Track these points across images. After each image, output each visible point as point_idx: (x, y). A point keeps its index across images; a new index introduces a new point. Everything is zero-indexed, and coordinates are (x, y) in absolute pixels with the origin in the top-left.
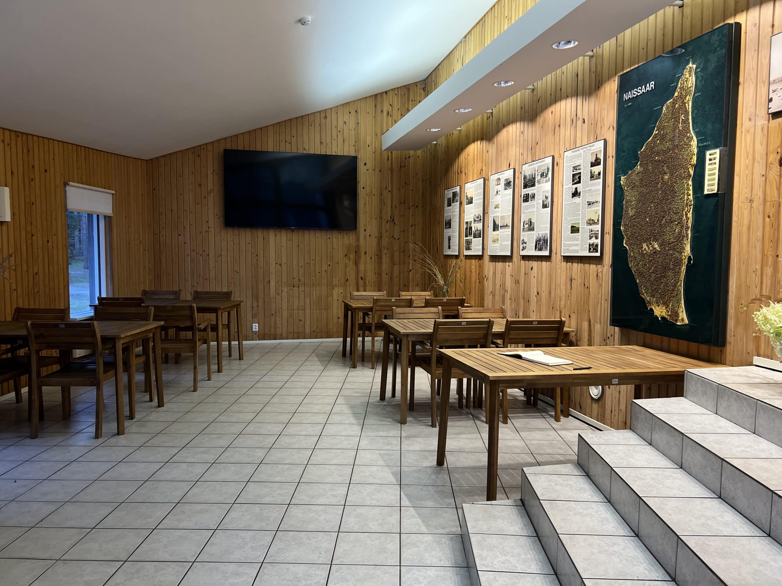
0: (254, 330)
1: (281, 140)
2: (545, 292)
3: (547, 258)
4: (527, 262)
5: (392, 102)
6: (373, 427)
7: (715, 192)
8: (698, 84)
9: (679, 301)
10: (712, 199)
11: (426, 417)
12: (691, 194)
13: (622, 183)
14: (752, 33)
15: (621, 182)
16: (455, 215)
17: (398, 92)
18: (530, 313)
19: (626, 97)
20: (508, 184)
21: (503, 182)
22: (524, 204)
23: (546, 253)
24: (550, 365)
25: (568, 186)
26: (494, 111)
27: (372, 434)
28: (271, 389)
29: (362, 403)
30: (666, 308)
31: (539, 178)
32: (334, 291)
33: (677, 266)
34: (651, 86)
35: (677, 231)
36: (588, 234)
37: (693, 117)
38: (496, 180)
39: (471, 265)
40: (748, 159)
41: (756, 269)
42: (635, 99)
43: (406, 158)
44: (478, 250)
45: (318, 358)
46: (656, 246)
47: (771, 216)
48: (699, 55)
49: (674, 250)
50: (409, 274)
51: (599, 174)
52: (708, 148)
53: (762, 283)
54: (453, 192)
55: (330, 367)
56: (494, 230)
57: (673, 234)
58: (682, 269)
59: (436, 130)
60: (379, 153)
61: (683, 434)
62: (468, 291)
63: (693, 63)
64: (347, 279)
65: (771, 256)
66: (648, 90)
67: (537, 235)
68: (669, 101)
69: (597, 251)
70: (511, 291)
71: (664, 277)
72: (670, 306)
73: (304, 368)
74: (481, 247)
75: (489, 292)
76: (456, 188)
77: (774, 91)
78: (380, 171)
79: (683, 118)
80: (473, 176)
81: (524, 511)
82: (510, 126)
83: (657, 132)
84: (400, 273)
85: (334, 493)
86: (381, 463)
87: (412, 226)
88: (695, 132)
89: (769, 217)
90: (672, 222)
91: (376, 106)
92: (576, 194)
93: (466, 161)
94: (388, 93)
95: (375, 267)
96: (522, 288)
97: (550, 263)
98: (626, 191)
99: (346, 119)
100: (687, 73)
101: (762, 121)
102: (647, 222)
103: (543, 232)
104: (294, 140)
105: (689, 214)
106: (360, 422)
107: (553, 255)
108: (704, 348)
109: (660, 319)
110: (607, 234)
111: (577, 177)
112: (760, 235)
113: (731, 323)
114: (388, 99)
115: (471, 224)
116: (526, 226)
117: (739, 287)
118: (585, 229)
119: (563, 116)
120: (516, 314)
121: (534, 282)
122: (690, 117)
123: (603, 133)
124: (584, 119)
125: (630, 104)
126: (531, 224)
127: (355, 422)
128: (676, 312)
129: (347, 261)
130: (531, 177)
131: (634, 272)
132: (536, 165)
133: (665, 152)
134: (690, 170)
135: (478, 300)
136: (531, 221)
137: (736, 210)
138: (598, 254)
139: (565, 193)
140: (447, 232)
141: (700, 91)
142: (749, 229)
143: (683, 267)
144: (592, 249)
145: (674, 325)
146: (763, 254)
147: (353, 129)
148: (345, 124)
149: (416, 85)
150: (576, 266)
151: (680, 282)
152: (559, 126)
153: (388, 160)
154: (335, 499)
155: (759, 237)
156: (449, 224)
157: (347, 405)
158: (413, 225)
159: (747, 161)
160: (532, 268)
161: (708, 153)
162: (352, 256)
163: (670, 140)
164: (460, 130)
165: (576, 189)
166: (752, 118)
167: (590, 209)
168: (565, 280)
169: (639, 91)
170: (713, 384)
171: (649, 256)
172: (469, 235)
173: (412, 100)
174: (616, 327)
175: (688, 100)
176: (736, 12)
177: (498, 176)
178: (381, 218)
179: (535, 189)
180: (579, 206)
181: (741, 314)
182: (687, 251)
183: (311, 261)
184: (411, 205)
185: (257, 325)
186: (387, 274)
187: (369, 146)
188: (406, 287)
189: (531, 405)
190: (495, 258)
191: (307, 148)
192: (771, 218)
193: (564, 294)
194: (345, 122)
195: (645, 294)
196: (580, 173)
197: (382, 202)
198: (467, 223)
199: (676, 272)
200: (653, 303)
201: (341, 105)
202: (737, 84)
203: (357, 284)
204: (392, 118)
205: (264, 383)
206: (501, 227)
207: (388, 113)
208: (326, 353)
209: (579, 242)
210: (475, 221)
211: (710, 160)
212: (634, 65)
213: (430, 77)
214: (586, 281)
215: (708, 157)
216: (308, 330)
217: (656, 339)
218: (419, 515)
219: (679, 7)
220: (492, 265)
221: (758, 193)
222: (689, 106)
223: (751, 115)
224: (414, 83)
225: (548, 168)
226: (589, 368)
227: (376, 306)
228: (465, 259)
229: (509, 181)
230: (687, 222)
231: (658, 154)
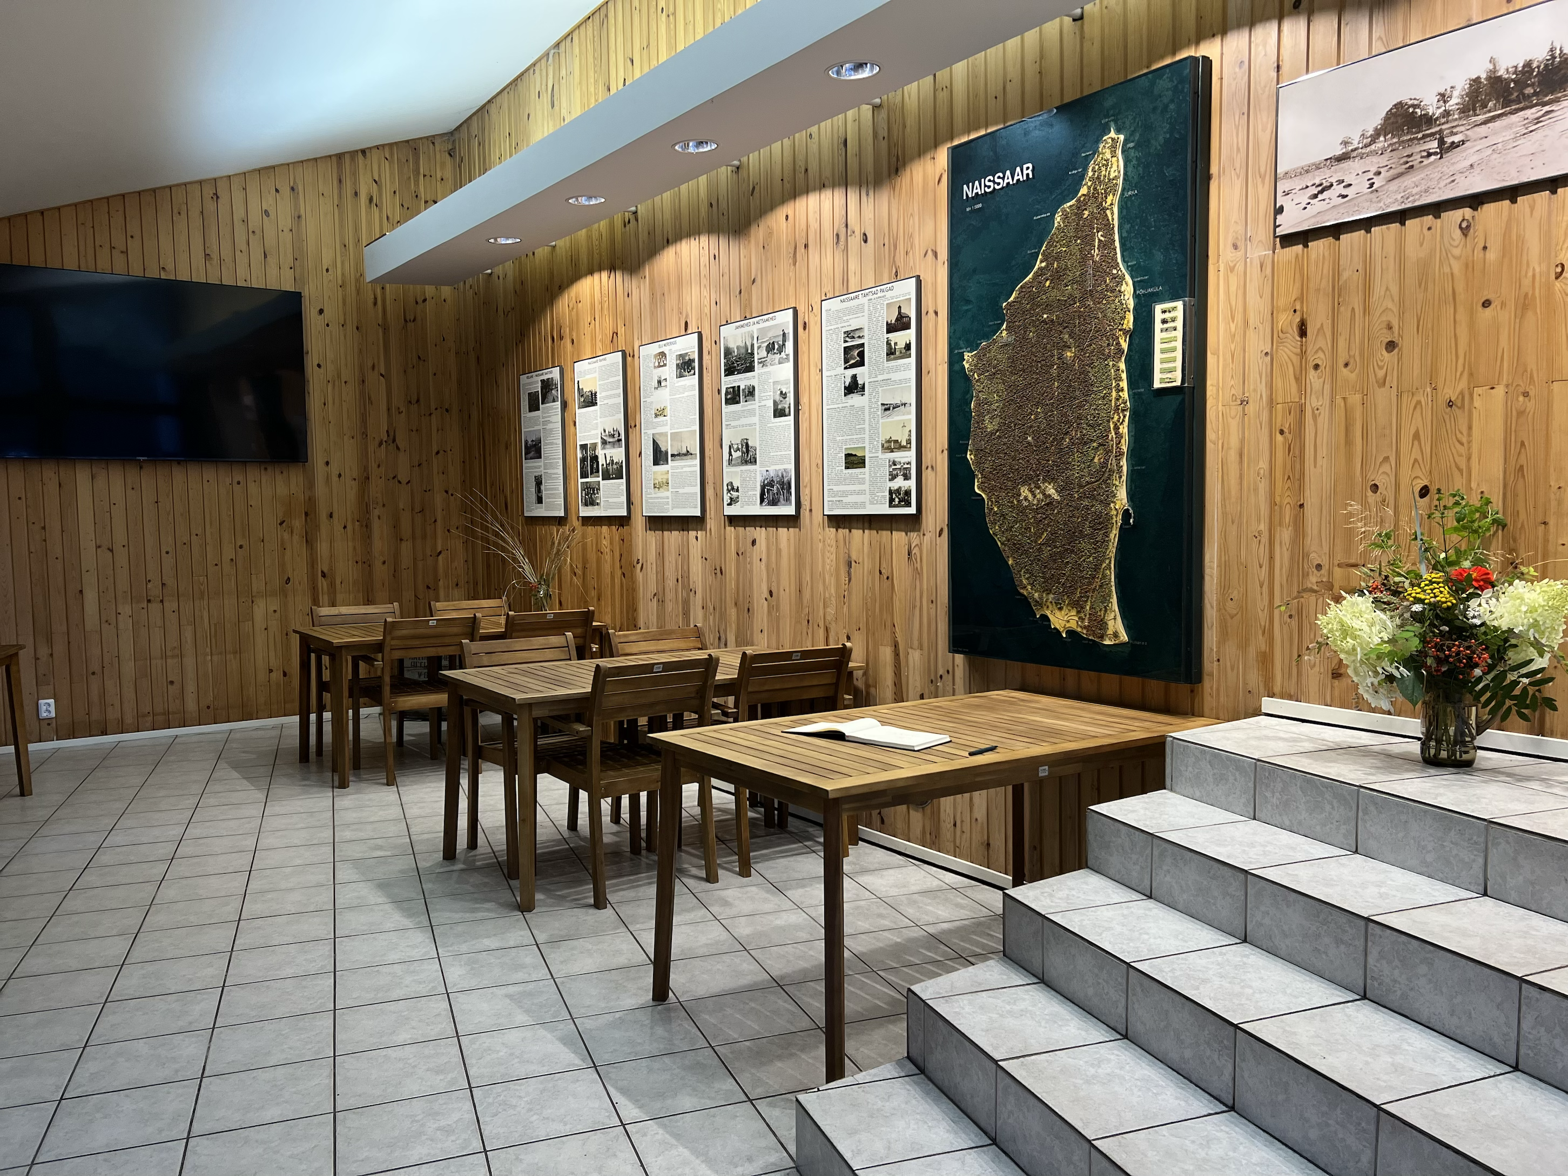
0: (44, 715)
1: (97, 243)
2: (787, 590)
3: (792, 521)
4: (741, 529)
5: (380, 176)
6: (460, 928)
7: (1178, 383)
8: (1129, 174)
9: (1106, 599)
10: (1168, 399)
11: (570, 887)
12: (1126, 388)
13: (967, 366)
14: (1235, 79)
15: (964, 363)
16: (551, 430)
17: (392, 154)
18: (752, 634)
19: (969, 191)
20: (685, 366)
21: (672, 362)
22: (727, 409)
23: (790, 510)
24: (916, 749)
25: (833, 373)
26: (641, 209)
27: (464, 948)
28: (145, 866)
29: (401, 871)
30: (1078, 612)
31: (764, 353)
32: (255, 607)
33: (1100, 529)
34: (1025, 172)
35: (1096, 460)
36: (886, 471)
37: (1121, 238)
38: (655, 356)
39: (598, 537)
40: (1233, 322)
41: (1259, 532)
42: (989, 196)
43: (417, 303)
44: (618, 506)
45: (238, 772)
46: (1051, 491)
47: (1286, 430)
48: (1130, 117)
49: (1093, 498)
50: (437, 561)
51: (908, 347)
52: (1160, 298)
53: (1271, 558)
54: (543, 381)
55: (276, 790)
56: (656, 462)
57: (1089, 466)
58: (1112, 536)
59: (510, 241)
60: (353, 288)
61: (1246, 871)
62: (593, 593)
63: (1118, 131)
64: (289, 579)
65: (1288, 506)
66: (1018, 180)
67: (765, 473)
68: (1069, 204)
69: (908, 504)
70: (704, 590)
71: (1072, 551)
72: (1088, 608)
73: (212, 801)
74: (624, 499)
75: (650, 595)
76: (551, 372)
77: (1286, 194)
78: (357, 328)
79: (1103, 239)
80: (594, 346)
81: (931, 1085)
82: (684, 242)
83: (1043, 264)
84: (415, 559)
85: (443, 1123)
86: (521, 1018)
87: (438, 453)
88: (1128, 267)
89: (1282, 432)
90: (1086, 443)
91: (340, 181)
92: (853, 387)
93: (574, 313)
94: (368, 154)
95: (355, 548)
96: (731, 585)
97: (798, 529)
98: (977, 381)
99: (268, 203)
100: (1108, 151)
101: (1260, 250)
102: (1029, 443)
103: (777, 467)
104: (134, 246)
105: (1121, 427)
106: (420, 922)
107: (805, 513)
108: (1155, 687)
109: (1064, 636)
110: (930, 469)
111: (856, 353)
112: (1264, 466)
113: (1211, 637)
114: (369, 167)
115: (594, 449)
116: (736, 455)
117: (1225, 567)
118: (879, 461)
119: (814, 225)
120: (719, 638)
121: (759, 571)
122: (1117, 237)
123: (912, 263)
124: (865, 234)
125: (980, 205)
126: (748, 451)
127: (407, 922)
128: (1102, 620)
129: (286, 536)
130: (743, 351)
131: (1002, 544)
132: (754, 327)
133: (1064, 305)
134: (1122, 341)
135: (622, 612)
136: (747, 444)
137: (1213, 419)
138: (912, 510)
139: (828, 387)
140: (531, 468)
141: (1136, 186)
142: (1241, 455)
143: (1114, 532)
144: (897, 500)
145: (1095, 646)
146: (1273, 504)
147: (286, 230)
148: (268, 216)
149: (433, 143)
150: (858, 536)
151: (1107, 561)
152: (806, 246)
153: (375, 304)
154: (453, 1138)
155: (1262, 472)
156: (535, 450)
157: (369, 883)
158: (441, 452)
159: (1233, 327)
160: (754, 543)
161: (1158, 308)
162: (298, 523)
163: (1073, 282)
164: (554, 247)
165: (854, 377)
166: (1239, 244)
167: (890, 419)
168: (834, 563)
169: (997, 180)
170: (1244, 761)
171: (1036, 511)
172: (591, 474)
173: (424, 176)
174: (956, 655)
175: (1112, 204)
176: (1199, 38)
177: (660, 347)
178: (365, 434)
179: (754, 377)
180: (863, 413)
181: (1232, 618)
182: (1121, 500)
183: (194, 537)
184: (433, 406)
185: (52, 701)
186: (384, 563)
187: (327, 270)
188: (431, 592)
189: (773, 827)
190: (659, 523)
191: (170, 267)
192: (1287, 434)
193: (833, 591)
194: (266, 211)
195: (1029, 587)
196: (863, 345)
197: (365, 399)
198: (584, 447)
199: (1098, 542)
200: (1049, 604)
201: (255, 170)
202: (1208, 177)
203: (314, 589)
204: (381, 211)
205: (118, 849)
206: (672, 455)
207: (371, 200)
208: (254, 756)
209: (866, 487)
210: (604, 442)
211: (1164, 321)
212: (977, 129)
213: (465, 127)
214: (884, 565)
215: (1158, 316)
216: (191, 705)
217: (1049, 673)
218: (677, 1136)
219: (1074, 20)
220: (653, 538)
221: (1258, 389)
222: (1112, 213)
223: (1237, 238)
224: (427, 138)
225: (784, 335)
226: (992, 749)
227: (393, 639)
228: (583, 525)
229: (687, 358)
230: (1120, 442)
231: (1048, 307)
